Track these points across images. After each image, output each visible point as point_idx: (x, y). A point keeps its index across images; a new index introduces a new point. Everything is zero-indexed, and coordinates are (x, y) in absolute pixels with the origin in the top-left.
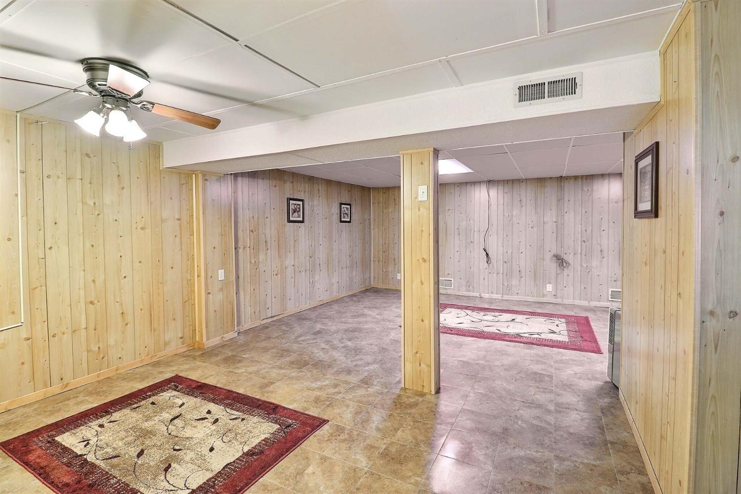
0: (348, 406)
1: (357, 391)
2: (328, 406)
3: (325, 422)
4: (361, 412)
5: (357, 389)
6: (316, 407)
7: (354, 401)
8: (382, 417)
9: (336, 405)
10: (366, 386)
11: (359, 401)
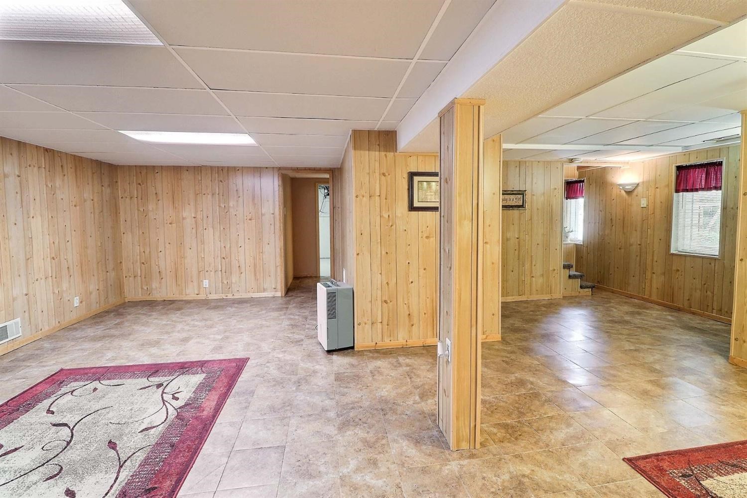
0: (584, 465)
1: (548, 480)
2: (613, 481)
3: (630, 461)
4: (572, 449)
5: (546, 482)
6: (634, 490)
7: (569, 468)
8: (552, 433)
9: (600, 475)
10: (526, 480)
11: (560, 462)
